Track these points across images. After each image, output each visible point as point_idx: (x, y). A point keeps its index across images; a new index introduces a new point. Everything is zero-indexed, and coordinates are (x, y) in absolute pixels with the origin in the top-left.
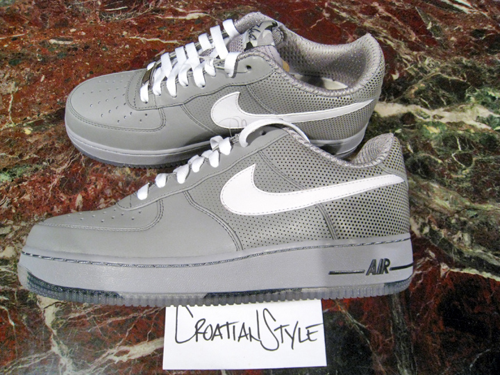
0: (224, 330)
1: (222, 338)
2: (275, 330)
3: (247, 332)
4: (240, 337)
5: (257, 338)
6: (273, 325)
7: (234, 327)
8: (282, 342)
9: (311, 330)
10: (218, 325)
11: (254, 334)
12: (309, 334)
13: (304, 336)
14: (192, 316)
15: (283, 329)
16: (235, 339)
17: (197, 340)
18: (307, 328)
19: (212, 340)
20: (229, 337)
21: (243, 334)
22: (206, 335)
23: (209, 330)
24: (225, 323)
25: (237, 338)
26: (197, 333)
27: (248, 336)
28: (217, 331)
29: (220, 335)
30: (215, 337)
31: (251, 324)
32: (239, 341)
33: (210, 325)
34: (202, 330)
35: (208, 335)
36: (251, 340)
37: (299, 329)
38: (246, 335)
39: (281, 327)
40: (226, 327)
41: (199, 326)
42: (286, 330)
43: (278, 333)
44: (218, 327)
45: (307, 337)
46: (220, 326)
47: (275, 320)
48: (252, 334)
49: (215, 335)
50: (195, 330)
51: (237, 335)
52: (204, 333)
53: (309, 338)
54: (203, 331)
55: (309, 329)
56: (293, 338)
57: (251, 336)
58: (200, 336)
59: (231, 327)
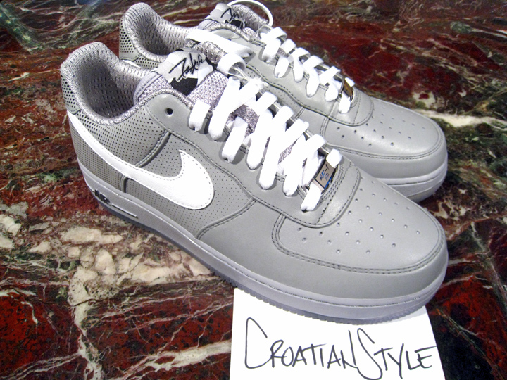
0: (308, 354)
1: (306, 364)
2: (375, 354)
3: (339, 356)
4: (330, 363)
5: (353, 364)
6: (372, 349)
7: (321, 350)
8: (387, 369)
9: (422, 354)
10: (300, 347)
11: (349, 359)
12: (420, 359)
13: (414, 362)
14: (266, 337)
15: (386, 352)
16: (323, 366)
17: (273, 366)
18: (416, 351)
19: (293, 366)
20: (315, 363)
21: (333, 359)
22: (284, 359)
23: (289, 354)
24: (310, 346)
25: (326, 364)
26: (273, 357)
27: (341, 362)
28: (300, 354)
29: (304, 359)
30: (297, 362)
31: (343, 346)
32: (328, 367)
33: (290, 348)
34: (279, 353)
35: (288, 360)
36: (345, 367)
37: (407, 352)
38: (337, 360)
39: (382, 351)
40: (310, 350)
41: (275, 349)
42: (389, 354)
43: (379, 358)
44: (300, 350)
45: (418, 363)
46: (303, 348)
47: (373, 342)
48: (345, 360)
49: (296, 360)
50: (270, 353)
51: (326, 361)
52: (282, 358)
53: (421, 365)
54: (281, 355)
55: (419, 353)
56: (400, 364)
57: (344, 362)
58: (278, 361)
59: (317, 350)
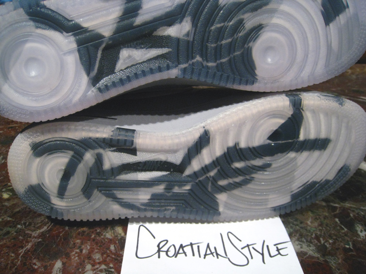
0: (188, 250)
1: (186, 255)
2: (242, 248)
3: (213, 250)
4: (206, 255)
5: (224, 255)
6: (240, 245)
7: (198, 247)
8: (252, 258)
9: (280, 247)
10: (181, 245)
11: (221, 251)
12: (278, 250)
13: (273, 251)
14: (154, 238)
15: (251, 247)
16: (200, 257)
17: (159, 257)
18: (275, 245)
19: (176, 257)
20: (194, 255)
21: (209, 252)
22: (169, 253)
23: (172, 249)
24: (189, 244)
25: (202, 256)
26: (159, 251)
27: (215, 254)
28: (181, 249)
29: (184, 253)
30: (179, 255)
31: (216, 243)
32: (205, 258)
33: (174, 245)
35: (171, 253)
36: (218, 258)
37: (268, 246)
38: (212, 253)
39: (248, 246)
40: (190, 247)
41: (161, 246)
42: (253, 248)
43: (246, 251)
44: (182, 247)
45: (277, 253)
46: (184, 245)
47: (240, 241)
48: (218, 252)
49: (178, 253)
50: (157, 249)
51: (202, 253)
52: (167, 252)
53: (279, 253)
54: (166, 250)
55: (278, 246)
56: (262, 254)
57: (217, 254)
58: (163, 254)
59: (195, 247)
